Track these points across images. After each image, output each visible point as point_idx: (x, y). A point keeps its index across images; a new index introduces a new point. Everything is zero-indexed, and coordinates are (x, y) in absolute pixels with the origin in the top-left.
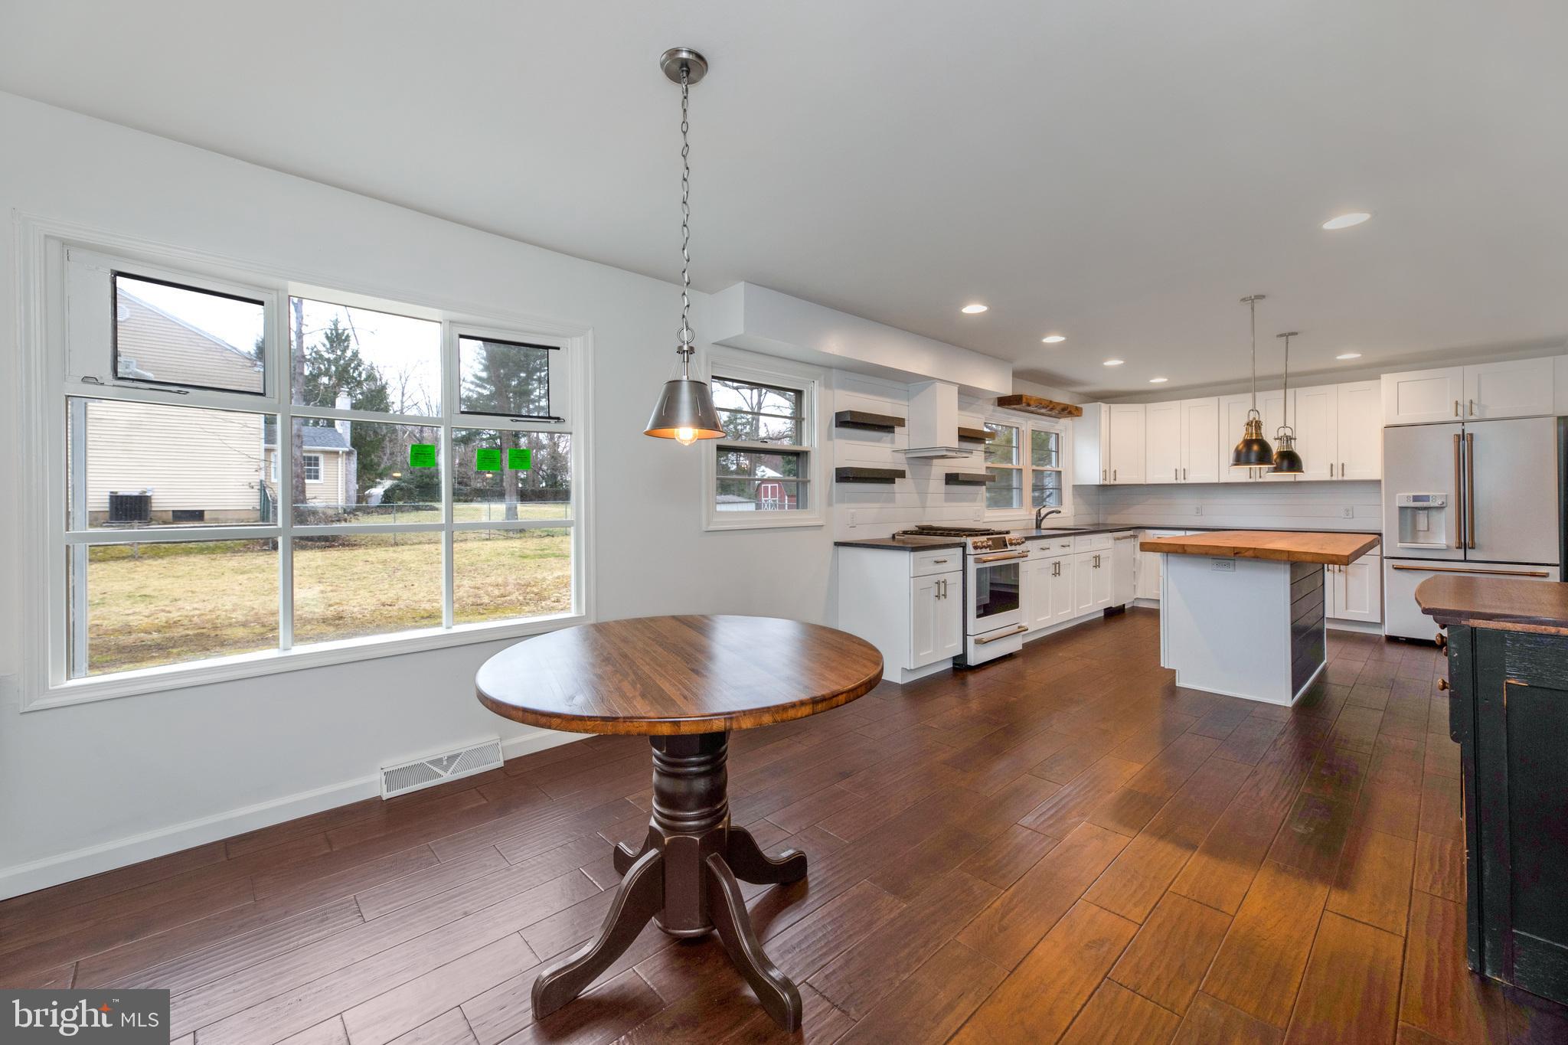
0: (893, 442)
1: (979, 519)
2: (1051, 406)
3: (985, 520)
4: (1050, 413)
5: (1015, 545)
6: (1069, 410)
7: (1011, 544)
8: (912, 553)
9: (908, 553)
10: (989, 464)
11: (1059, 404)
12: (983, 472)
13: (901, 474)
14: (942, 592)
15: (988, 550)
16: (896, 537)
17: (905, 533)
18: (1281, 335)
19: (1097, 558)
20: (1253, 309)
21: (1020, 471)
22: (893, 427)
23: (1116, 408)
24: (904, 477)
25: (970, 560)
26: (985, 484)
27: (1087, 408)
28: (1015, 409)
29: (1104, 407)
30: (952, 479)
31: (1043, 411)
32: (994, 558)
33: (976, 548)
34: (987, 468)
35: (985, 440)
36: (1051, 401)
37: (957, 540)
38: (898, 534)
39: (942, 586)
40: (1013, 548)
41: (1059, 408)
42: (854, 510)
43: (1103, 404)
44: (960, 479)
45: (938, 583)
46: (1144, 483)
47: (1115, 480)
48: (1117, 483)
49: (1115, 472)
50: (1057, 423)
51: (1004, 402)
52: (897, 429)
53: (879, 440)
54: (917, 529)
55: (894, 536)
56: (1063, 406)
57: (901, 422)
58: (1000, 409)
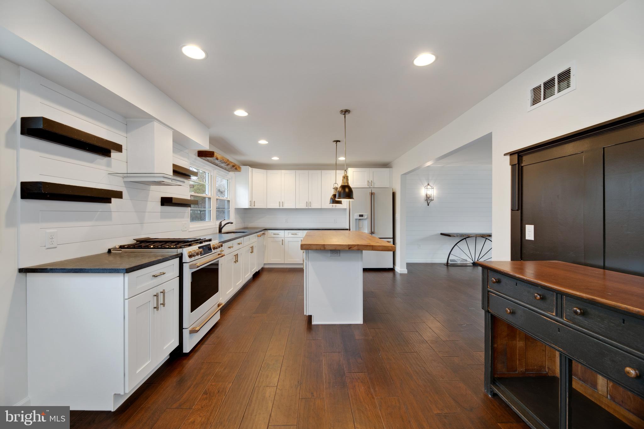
0: (109, 165)
1: (185, 230)
2: (228, 163)
3: (190, 230)
4: (226, 166)
5: (217, 248)
6: (236, 167)
7: (214, 248)
8: (126, 274)
9: (122, 274)
10: (193, 193)
11: (231, 162)
12: (189, 198)
13: (119, 195)
14: (161, 301)
15: (199, 256)
16: (112, 251)
17: (122, 247)
18: (335, 141)
19: (252, 248)
20: (345, 117)
21: (210, 198)
22: (110, 152)
23: (255, 170)
24: (122, 198)
25: (186, 267)
26: (190, 206)
27: (243, 168)
28: (208, 161)
29: (250, 169)
30: (166, 201)
31: (223, 165)
32: (203, 261)
33: (190, 256)
34: (191, 196)
35: (190, 176)
36: (228, 160)
37: (174, 252)
38: (115, 249)
39: (161, 296)
40: (216, 251)
41: (231, 165)
42: (55, 230)
43: (250, 167)
44: (174, 201)
45: (156, 296)
46: (266, 208)
47: (254, 206)
48: (255, 207)
49: (254, 202)
50: (228, 174)
51: (202, 154)
52: (114, 154)
53: (92, 162)
54: (135, 242)
55: (109, 251)
56: (233, 164)
57: (119, 148)
58: (199, 158)
